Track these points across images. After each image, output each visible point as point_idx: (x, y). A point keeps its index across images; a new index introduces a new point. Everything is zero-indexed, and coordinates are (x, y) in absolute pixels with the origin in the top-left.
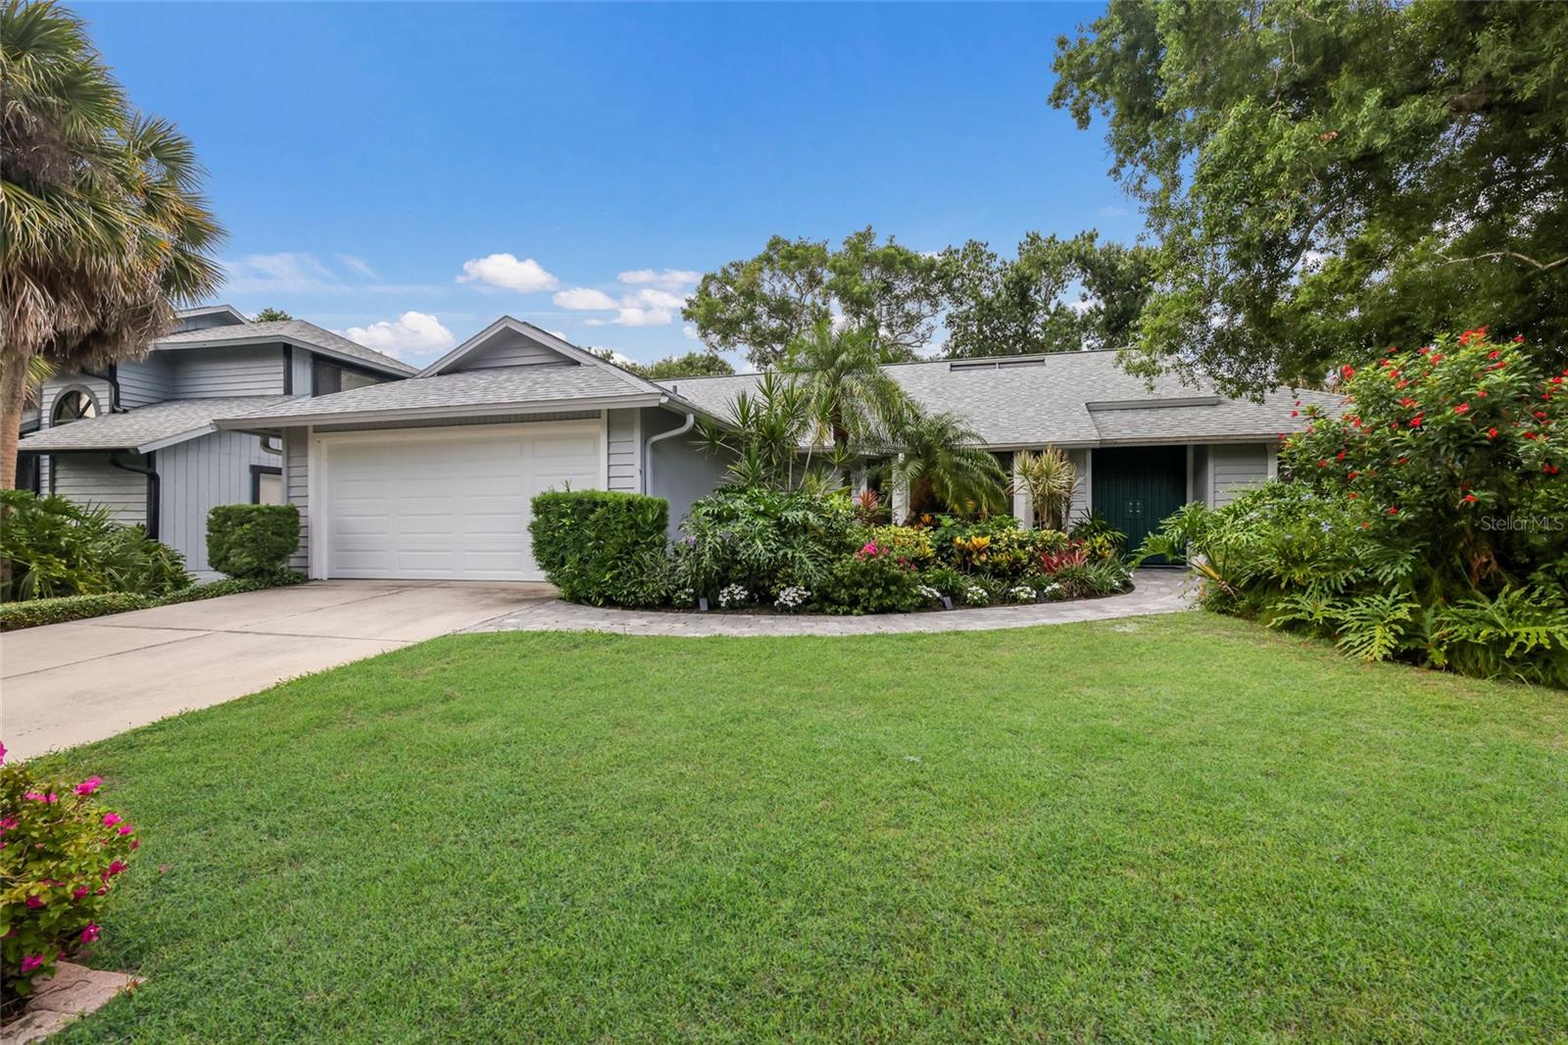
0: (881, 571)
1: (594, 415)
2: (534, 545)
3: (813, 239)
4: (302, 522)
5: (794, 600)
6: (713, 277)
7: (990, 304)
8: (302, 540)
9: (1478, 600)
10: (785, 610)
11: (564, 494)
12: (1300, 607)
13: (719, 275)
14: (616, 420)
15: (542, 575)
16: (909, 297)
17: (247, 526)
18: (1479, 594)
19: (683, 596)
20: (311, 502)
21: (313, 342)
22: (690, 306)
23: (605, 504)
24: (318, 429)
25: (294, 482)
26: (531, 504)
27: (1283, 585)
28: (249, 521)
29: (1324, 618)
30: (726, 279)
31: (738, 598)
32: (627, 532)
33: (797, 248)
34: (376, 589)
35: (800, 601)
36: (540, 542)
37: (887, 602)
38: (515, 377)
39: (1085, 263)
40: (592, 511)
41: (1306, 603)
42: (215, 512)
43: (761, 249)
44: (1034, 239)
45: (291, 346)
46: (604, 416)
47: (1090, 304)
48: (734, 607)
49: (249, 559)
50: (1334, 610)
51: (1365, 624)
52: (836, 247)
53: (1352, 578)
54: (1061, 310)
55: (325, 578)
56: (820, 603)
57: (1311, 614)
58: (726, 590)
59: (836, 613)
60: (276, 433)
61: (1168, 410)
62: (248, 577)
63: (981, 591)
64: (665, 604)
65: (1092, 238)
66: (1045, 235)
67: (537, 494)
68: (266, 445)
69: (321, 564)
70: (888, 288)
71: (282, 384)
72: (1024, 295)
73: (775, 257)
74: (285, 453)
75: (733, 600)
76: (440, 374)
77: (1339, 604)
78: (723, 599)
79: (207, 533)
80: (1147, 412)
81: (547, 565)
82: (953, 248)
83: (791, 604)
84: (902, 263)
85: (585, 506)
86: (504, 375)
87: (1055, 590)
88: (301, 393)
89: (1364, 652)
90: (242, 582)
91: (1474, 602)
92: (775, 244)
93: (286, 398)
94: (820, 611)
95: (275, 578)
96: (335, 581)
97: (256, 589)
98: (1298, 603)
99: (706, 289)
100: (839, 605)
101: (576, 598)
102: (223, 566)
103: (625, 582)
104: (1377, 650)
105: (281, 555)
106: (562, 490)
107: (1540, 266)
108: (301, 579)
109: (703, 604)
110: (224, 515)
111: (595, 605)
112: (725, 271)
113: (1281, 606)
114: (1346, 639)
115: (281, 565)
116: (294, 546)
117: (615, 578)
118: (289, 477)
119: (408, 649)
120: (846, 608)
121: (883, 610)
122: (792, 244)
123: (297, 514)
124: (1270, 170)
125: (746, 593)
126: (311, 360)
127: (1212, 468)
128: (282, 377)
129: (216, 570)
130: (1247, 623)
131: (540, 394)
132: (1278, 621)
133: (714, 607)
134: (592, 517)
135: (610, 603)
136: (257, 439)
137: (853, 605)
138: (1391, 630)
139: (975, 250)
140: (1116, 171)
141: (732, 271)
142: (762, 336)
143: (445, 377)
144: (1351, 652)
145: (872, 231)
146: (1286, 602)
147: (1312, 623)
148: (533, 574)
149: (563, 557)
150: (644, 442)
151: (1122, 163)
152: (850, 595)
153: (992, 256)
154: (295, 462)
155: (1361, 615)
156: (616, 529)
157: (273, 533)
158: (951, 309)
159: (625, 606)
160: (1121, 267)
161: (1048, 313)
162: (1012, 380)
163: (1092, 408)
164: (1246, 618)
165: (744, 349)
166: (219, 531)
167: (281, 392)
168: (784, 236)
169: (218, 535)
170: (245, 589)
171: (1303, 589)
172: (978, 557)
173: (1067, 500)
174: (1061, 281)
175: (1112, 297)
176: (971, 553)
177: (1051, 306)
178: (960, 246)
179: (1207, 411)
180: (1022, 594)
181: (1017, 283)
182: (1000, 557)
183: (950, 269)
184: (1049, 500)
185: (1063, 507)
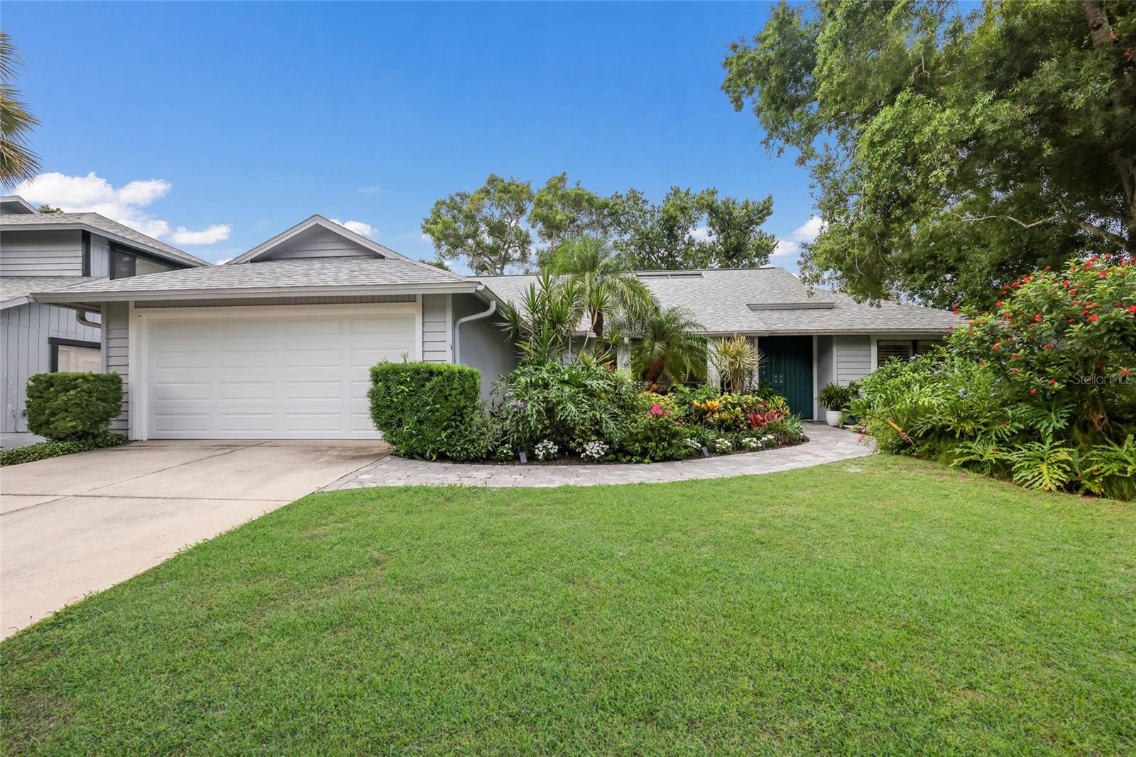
0: (667, 428)
1: (411, 299)
2: (372, 409)
3: (521, 179)
4: (124, 388)
5: (598, 453)
6: (444, 203)
7: (647, 234)
8: (124, 405)
9: (1109, 445)
10: (590, 460)
11: (403, 364)
12: (972, 451)
13: (448, 201)
14: (430, 304)
15: (378, 434)
16: (587, 226)
17: (72, 392)
18: (1111, 442)
19: (505, 451)
20: (132, 370)
21: (111, 231)
22: (426, 223)
23: (440, 373)
24: (140, 305)
25: (113, 352)
26: (370, 373)
27: (957, 435)
28: (75, 387)
29: (996, 459)
30: (453, 206)
31: (552, 452)
32: (459, 397)
33: (509, 185)
34: (205, 448)
35: (603, 453)
36: (379, 406)
37: (669, 452)
38: (328, 266)
39: (713, 211)
40: (428, 380)
41: (977, 447)
42: (36, 379)
43: (483, 184)
44: (676, 192)
45: (89, 233)
46: (419, 300)
47: (714, 238)
48: (549, 460)
49: (74, 423)
50: (1001, 453)
51: (1032, 463)
52: (538, 187)
53: (1014, 431)
54: (691, 242)
55: (145, 439)
56: (618, 454)
57: (981, 456)
58: (539, 445)
59: (630, 462)
60: (95, 307)
61: (801, 311)
62: (72, 440)
63: (726, 442)
64: (489, 458)
65: (713, 193)
66: (683, 190)
67: (375, 364)
68: (82, 319)
69: (141, 426)
70: (573, 221)
71: (80, 266)
72: (671, 230)
73: (492, 191)
74: (104, 326)
75: (549, 454)
76: (252, 261)
77: (1004, 449)
78: (540, 453)
79: (27, 399)
80: (787, 312)
81: (383, 426)
82: (618, 194)
83: (596, 456)
84: (587, 201)
85: (422, 375)
86: (317, 265)
87: (769, 440)
88: (99, 275)
89: (1037, 484)
90: (67, 444)
91: (1106, 447)
92: (492, 181)
93: (85, 279)
94: (616, 461)
95: (98, 440)
96: (155, 442)
97: (80, 451)
98: (970, 448)
99: (439, 211)
100: (632, 455)
101: (411, 455)
102: (44, 430)
103: (458, 441)
104: (1047, 482)
105: (106, 417)
106: (400, 361)
107: (1024, 225)
108: (122, 441)
109: (523, 457)
110: (46, 382)
111: (430, 459)
112: (452, 199)
113: (958, 451)
114: (1021, 475)
115: (102, 427)
116: (117, 411)
117: (449, 437)
118: (108, 348)
119: (288, 508)
120: (638, 458)
121: (666, 459)
122: (505, 181)
123: (120, 382)
124: (926, 141)
125: (557, 447)
126: (108, 247)
127: (836, 352)
128: (80, 260)
129: (37, 433)
130: (929, 464)
131: (362, 279)
132: (959, 462)
133: (532, 459)
134: (428, 385)
135: (442, 457)
136: (73, 313)
137: (645, 456)
138: (1059, 467)
139: (635, 197)
140: (766, 142)
141: (458, 199)
142: (483, 249)
143: (259, 264)
144: (1027, 484)
145: (566, 176)
146: (962, 447)
147: (986, 463)
148: (372, 434)
149: (400, 419)
150: (454, 323)
151: (770, 136)
152: (642, 447)
153: (645, 202)
154: (114, 333)
155: (1025, 456)
156: (450, 395)
157: (98, 399)
158: (616, 237)
159: (455, 461)
160: (735, 214)
161: (684, 243)
162: (686, 287)
163: (753, 308)
164: (926, 459)
165: (464, 259)
166: (40, 398)
167: (80, 273)
168: (500, 176)
169: (39, 400)
170: (69, 451)
171: (973, 439)
172: (712, 416)
173: (750, 373)
174: (692, 222)
175: (729, 234)
176: (706, 413)
177: (686, 238)
178: (624, 192)
179: (827, 313)
180: (752, 443)
181: (667, 221)
182: (725, 415)
183: (619, 208)
184: (738, 373)
185: (747, 379)
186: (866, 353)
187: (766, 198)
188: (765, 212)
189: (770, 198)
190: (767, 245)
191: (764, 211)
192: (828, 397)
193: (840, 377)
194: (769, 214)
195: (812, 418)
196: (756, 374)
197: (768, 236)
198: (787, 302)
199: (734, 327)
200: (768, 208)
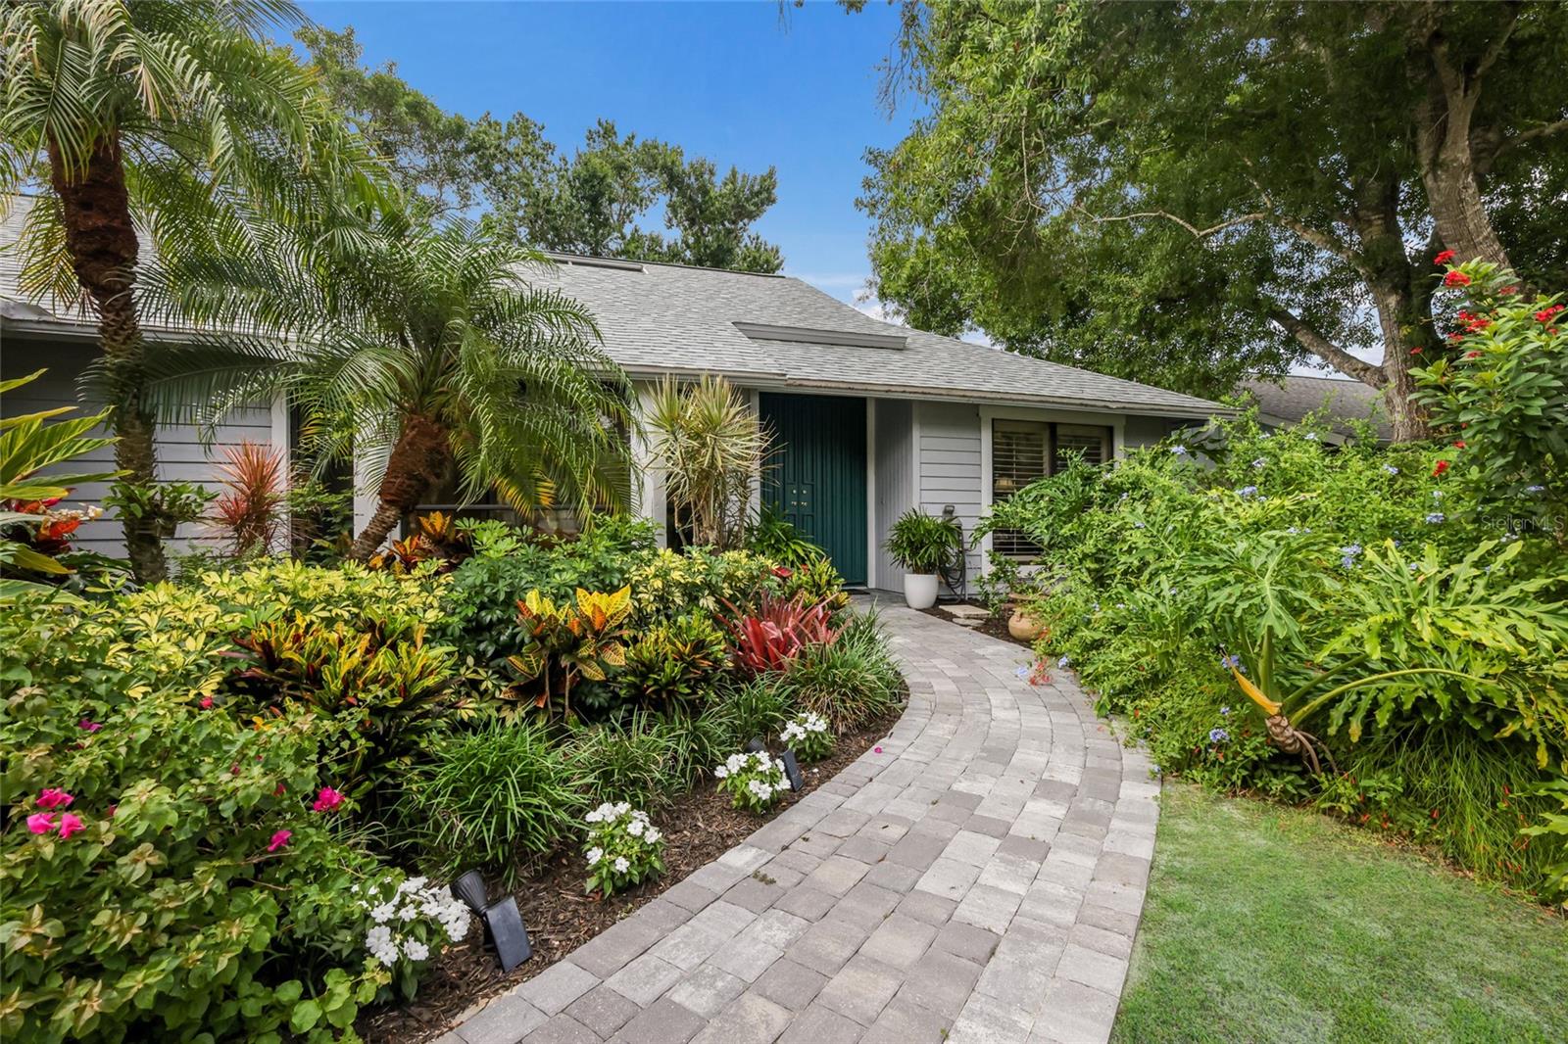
39: (672, 177)
61: (845, 349)
72: (594, 201)
80: (819, 347)
82: (490, 119)
107: (1195, 231)
127: (917, 440)
139: (525, 128)
160: (714, 191)
161: (623, 237)
162: (604, 281)
163: (750, 331)
172: (597, 656)
173: (743, 481)
174: (637, 199)
175: (702, 230)
176: (575, 644)
177: (628, 230)
178: (504, 118)
179: (896, 356)
180: (754, 786)
181: (586, 181)
182: (655, 639)
183: (490, 140)
184: (709, 480)
185: (733, 498)
186: (970, 444)
187: (765, 172)
188: (764, 195)
189: (771, 175)
190: (767, 262)
191: (761, 197)
192: (911, 543)
193: (928, 496)
194: (771, 201)
195: (865, 583)
196: (755, 484)
197: (769, 247)
198: (818, 327)
199: (701, 361)
200: (768, 191)
